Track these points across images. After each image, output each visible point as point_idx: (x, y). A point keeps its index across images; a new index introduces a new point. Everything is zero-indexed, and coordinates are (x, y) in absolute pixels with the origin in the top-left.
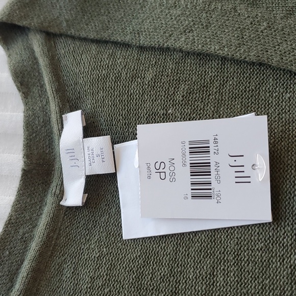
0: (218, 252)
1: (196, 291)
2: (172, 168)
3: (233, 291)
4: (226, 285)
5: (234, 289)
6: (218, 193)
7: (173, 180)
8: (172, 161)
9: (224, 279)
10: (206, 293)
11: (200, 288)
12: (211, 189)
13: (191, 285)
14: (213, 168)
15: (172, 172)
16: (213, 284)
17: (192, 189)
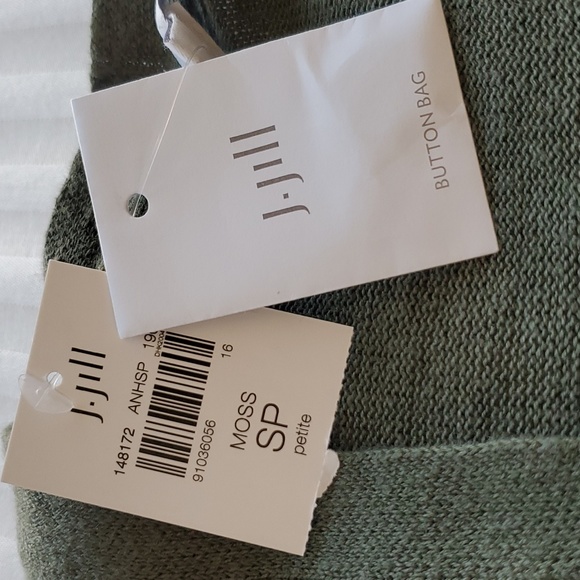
0: (530, 258)
1: (468, 356)
2: (242, 425)
3: (560, 355)
4: (544, 339)
5: (564, 349)
6: (150, 343)
7: (248, 398)
8: (236, 441)
9: (538, 325)
10: (492, 360)
11: (477, 349)
12: (164, 355)
13: (458, 342)
14: (146, 400)
15: (244, 416)
16: (510, 339)
17: (208, 364)
